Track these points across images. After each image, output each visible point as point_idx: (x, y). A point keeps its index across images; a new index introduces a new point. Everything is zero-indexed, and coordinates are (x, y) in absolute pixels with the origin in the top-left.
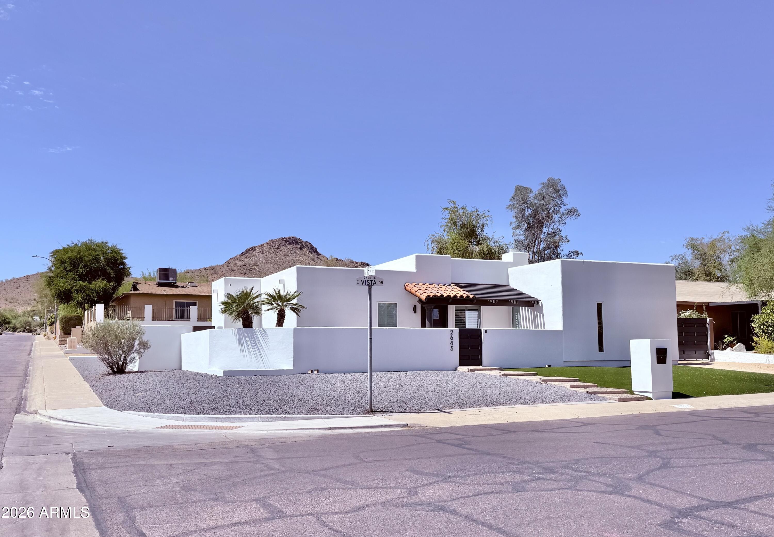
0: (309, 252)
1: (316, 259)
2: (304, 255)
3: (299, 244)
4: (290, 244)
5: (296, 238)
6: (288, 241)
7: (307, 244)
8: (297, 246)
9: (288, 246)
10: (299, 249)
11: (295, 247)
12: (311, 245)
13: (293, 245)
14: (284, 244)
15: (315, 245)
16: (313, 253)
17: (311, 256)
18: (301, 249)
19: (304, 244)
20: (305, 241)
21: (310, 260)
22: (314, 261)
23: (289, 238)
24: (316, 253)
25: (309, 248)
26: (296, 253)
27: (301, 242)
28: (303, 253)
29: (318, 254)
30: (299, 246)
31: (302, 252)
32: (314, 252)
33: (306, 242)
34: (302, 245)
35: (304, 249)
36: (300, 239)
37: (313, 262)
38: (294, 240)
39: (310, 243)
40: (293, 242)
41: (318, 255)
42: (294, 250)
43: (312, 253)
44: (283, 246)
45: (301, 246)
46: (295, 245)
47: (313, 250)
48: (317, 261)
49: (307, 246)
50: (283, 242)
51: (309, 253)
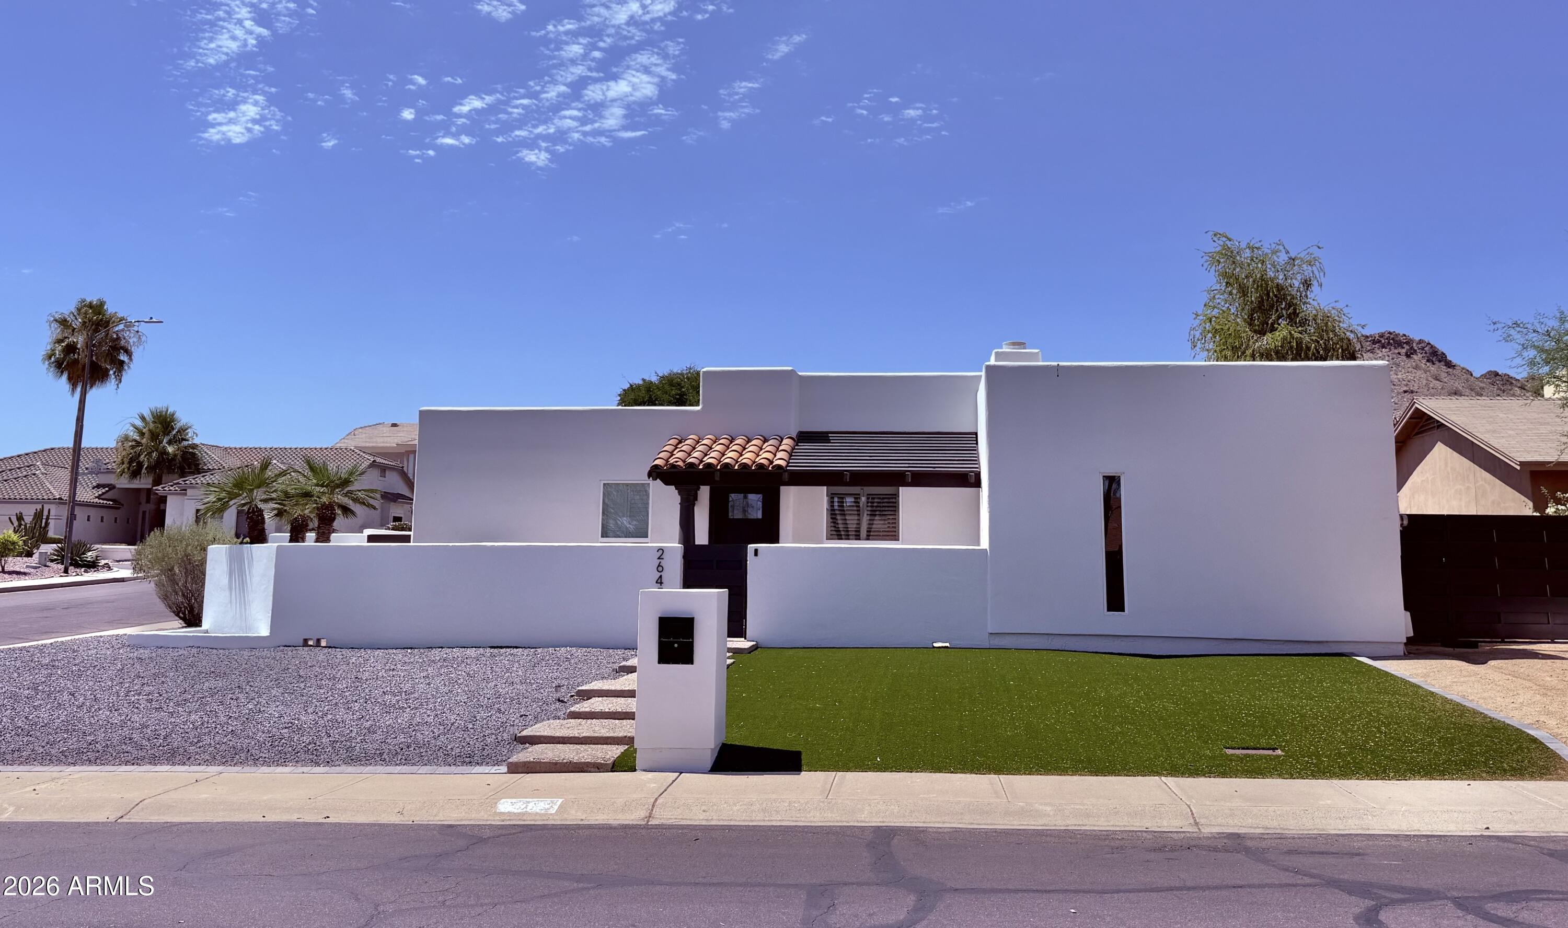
0: (1428, 361)
1: (1443, 375)
2: (1417, 367)
3: (1405, 346)
4: (1383, 347)
5: (1397, 335)
6: (1379, 342)
7: (1423, 345)
8: (1400, 350)
9: (1378, 351)
10: (1404, 358)
11: (1394, 353)
12: (1432, 347)
13: (1390, 349)
14: (1369, 348)
15: (1441, 347)
16: (1437, 362)
17: (1433, 369)
18: (1408, 356)
19: (1414, 345)
20: (1417, 339)
21: (1430, 379)
22: (1438, 380)
23: (1382, 336)
24: (1443, 363)
25: (1426, 353)
26: (1398, 365)
27: (1409, 342)
28: (1414, 364)
29: (1449, 365)
30: (1404, 351)
31: (1409, 363)
32: (1440, 361)
33: (1420, 342)
34: (1412, 348)
35: (1415, 357)
36: (1405, 335)
37: (1437, 382)
38: (1393, 339)
39: (1429, 344)
40: (1389, 342)
41: (1449, 367)
42: (1393, 359)
43: (1434, 364)
44: (1369, 353)
45: (1407, 349)
46: (1395, 348)
47: (1436, 356)
48: (1445, 380)
49: (1423, 349)
50: (1368, 343)
51: (1428, 364)
